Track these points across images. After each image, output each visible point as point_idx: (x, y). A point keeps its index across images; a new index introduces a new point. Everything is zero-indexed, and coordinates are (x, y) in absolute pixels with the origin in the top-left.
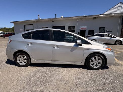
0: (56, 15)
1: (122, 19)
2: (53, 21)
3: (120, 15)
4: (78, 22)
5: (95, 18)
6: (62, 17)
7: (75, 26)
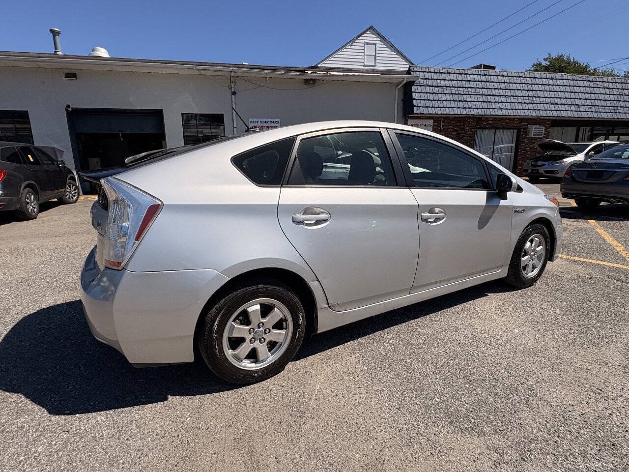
0: (55, 33)
1: (402, 98)
2: (71, 75)
3: (396, 81)
4: (234, 93)
5: (314, 81)
6: (103, 53)
7: (222, 115)
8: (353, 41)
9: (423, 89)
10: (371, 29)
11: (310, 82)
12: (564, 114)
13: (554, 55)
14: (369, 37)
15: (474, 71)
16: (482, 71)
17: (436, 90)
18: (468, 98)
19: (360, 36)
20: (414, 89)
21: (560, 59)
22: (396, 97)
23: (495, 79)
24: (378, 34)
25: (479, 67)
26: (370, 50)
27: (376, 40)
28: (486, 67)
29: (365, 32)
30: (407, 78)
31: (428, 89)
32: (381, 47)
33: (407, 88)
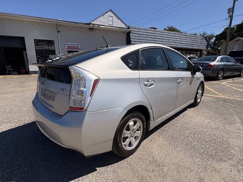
1: (126, 37)
3: (124, 31)
4: (59, 32)
5: (93, 29)
7: (53, 41)
8: (104, 14)
9: (134, 35)
10: (111, 10)
11: (91, 29)
12: (178, 46)
13: (170, 26)
14: (110, 14)
15: (151, 29)
16: (153, 30)
17: (138, 35)
18: (149, 39)
19: (107, 13)
20: (131, 34)
21: (171, 27)
22: (124, 37)
23: (157, 33)
24: (114, 13)
25: (152, 28)
26: (110, 19)
27: (113, 15)
28: (154, 28)
29: (108, 11)
30: (128, 30)
31: (136, 35)
32: (115, 18)
33: (128, 34)
